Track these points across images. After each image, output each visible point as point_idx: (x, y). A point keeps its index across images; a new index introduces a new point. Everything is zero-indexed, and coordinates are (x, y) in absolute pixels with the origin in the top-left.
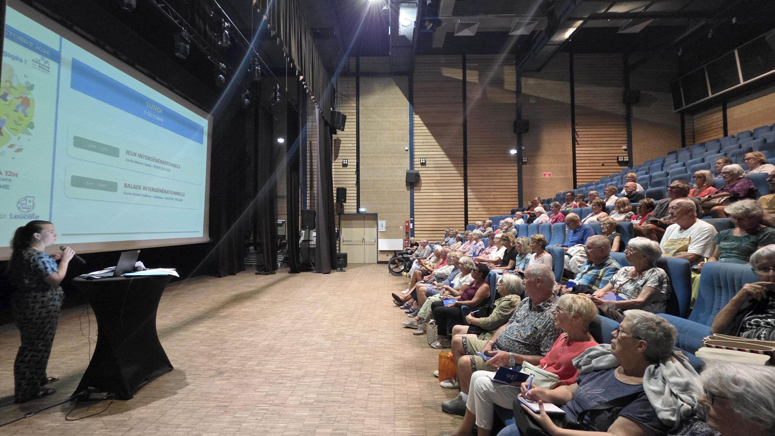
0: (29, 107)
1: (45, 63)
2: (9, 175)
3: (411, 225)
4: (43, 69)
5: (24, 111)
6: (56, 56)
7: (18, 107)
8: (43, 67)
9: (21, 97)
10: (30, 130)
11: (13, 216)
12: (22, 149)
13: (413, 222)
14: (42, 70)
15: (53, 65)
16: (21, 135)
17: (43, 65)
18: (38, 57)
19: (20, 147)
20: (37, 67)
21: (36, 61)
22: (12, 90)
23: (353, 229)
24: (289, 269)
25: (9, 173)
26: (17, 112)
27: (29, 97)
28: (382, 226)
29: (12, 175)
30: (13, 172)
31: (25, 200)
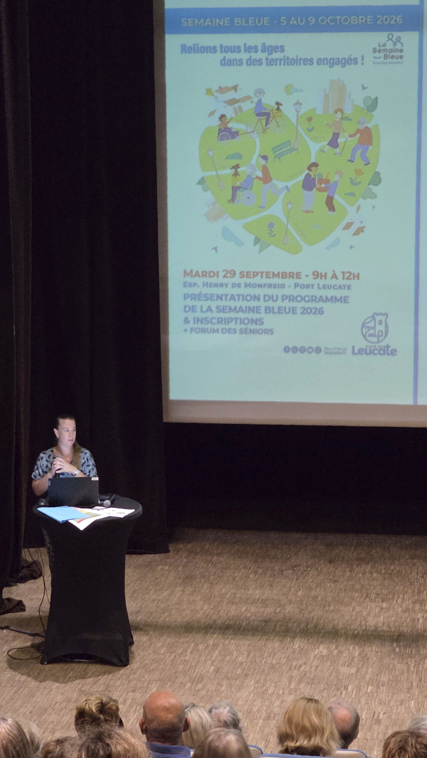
0: (371, 145)
1: (395, 44)
2: (348, 278)
4: (393, 57)
5: (363, 156)
6: (413, 19)
8: (391, 54)
9: (358, 131)
10: (374, 189)
11: (356, 351)
12: (364, 228)
14: (391, 60)
15: (409, 39)
16: (361, 201)
17: (391, 51)
18: (381, 37)
19: (361, 225)
20: (382, 59)
21: (378, 48)
22: (345, 123)
25: (346, 275)
27: (369, 126)
29: (352, 277)
30: (352, 272)
31: (373, 321)
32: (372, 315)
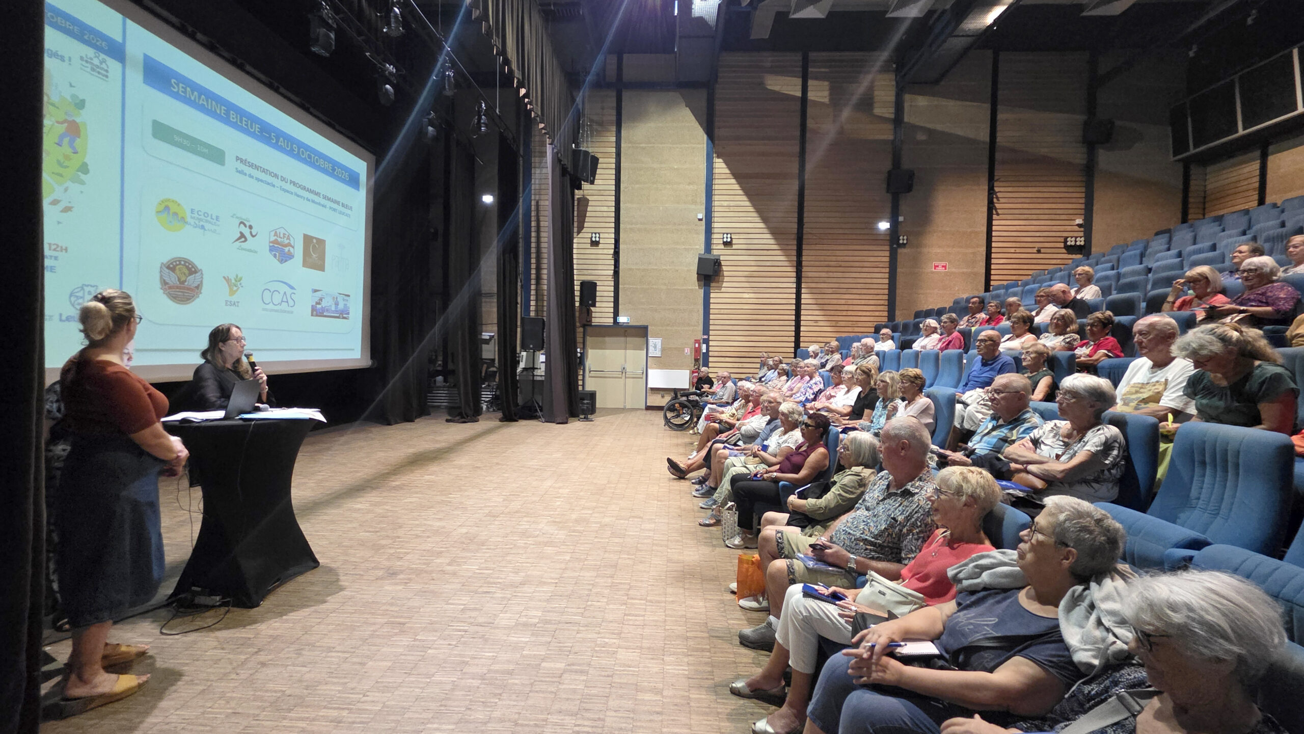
0: (79, 137)
1: (101, 63)
2: (55, 250)
3: (704, 346)
4: (99, 73)
5: (71, 144)
6: (117, 51)
7: (62, 137)
8: (98, 70)
9: (66, 121)
10: (83, 177)
11: (64, 318)
12: (72, 207)
13: (706, 341)
14: (97, 74)
15: (114, 66)
16: (69, 184)
17: (97, 66)
18: (89, 52)
19: (69, 205)
20: (89, 70)
21: (85, 58)
22: (52, 108)
23: (607, 352)
24: (500, 414)
25: (53, 247)
26: (61, 146)
27: (78, 120)
28: (655, 347)
29: (59, 249)
30: (60, 245)
31: (82, 292)
32: (80, 285)
